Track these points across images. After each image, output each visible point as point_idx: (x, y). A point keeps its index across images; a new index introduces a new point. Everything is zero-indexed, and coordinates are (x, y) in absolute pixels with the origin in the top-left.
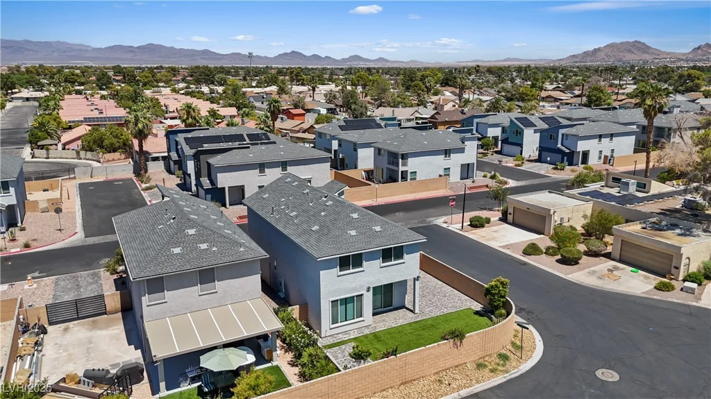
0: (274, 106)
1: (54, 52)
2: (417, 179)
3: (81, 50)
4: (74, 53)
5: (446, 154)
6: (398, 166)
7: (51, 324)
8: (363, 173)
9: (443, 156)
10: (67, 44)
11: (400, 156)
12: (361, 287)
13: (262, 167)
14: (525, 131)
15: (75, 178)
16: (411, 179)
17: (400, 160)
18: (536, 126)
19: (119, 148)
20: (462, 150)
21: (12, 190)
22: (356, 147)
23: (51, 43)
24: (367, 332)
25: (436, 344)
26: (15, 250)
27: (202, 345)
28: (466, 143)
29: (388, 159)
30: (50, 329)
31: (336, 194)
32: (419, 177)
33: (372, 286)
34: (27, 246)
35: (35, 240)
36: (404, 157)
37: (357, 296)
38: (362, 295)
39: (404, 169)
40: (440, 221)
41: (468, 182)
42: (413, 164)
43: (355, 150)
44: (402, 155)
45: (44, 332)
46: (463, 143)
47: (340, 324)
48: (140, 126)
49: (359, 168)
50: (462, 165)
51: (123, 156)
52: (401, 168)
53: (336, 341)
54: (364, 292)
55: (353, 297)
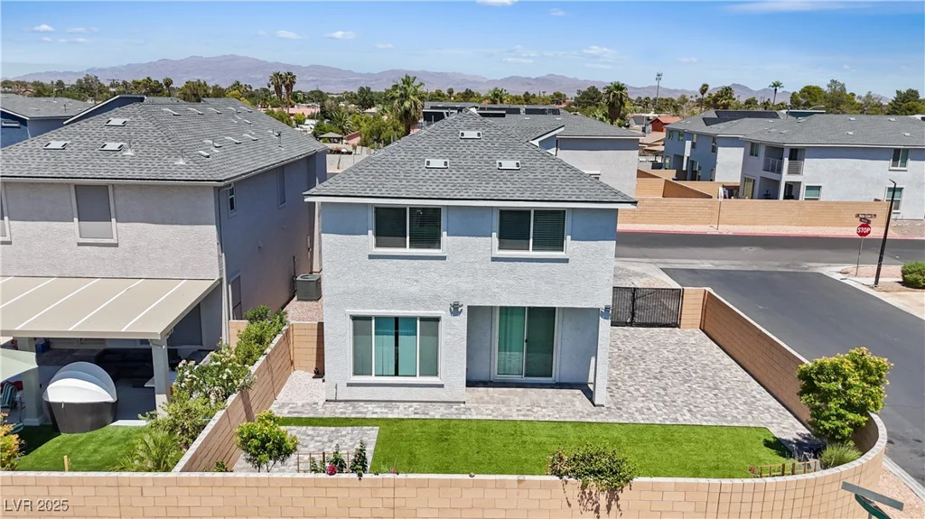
0: (615, 95)
2: (821, 201)
3: (475, 82)
5: (896, 159)
6: (780, 171)
8: (721, 189)
9: (890, 162)
11: (787, 153)
12: (436, 298)
16: (807, 198)
17: (786, 161)
22: (715, 143)
24: (437, 413)
25: (514, 477)
29: (766, 162)
31: (536, 142)
32: (825, 196)
33: (466, 304)
36: (796, 154)
37: (423, 319)
38: (437, 320)
40: (833, 271)
42: (812, 171)
43: (714, 150)
44: (793, 150)
47: (374, 379)
48: (407, 104)
49: (717, 180)
52: (786, 177)
53: (350, 412)
54: (443, 312)
55: (414, 319)
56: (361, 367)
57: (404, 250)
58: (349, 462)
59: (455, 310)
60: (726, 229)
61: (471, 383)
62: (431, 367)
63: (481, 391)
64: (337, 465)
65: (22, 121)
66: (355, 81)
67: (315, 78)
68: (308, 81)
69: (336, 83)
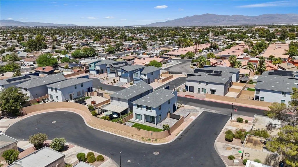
5: (283, 94)
9: (281, 94)
15: (182, 75)
16: (261, 100)
24: (141, 124)
39: (258, 95)
44: (257, 89)
47: (137, 119)
53: (134, 122)
57: (139, 108)
59: (143, 114)
60: (237, 104)
62: (142, 119)
65: (128, 72)
66: (249, 20)
67: (234, 19)
68: (231, 21)
69: (241, 21)
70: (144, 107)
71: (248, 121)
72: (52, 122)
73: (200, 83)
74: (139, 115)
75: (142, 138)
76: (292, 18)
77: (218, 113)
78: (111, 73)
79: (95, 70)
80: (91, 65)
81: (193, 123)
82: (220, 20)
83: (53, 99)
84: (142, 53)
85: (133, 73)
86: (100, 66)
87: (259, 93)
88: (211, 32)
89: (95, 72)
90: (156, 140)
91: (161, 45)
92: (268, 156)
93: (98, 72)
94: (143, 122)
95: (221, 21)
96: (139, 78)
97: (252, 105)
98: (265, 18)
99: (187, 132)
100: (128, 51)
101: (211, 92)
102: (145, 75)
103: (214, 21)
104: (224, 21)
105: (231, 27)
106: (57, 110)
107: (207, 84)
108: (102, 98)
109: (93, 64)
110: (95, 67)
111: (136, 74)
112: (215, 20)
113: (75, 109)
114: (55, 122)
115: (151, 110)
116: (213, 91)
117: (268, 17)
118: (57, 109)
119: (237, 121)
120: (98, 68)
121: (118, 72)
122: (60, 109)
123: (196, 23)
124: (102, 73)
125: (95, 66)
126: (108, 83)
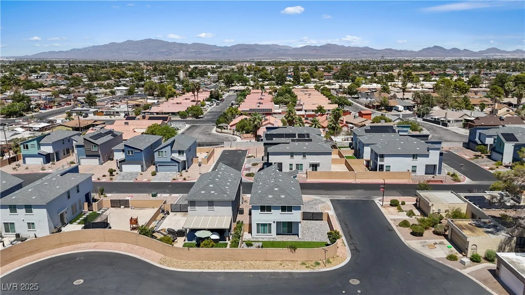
1: (270, 51)
2: (391, 171)
4: (281, 52)
5: (414, 157)
6: (377, 161)
7: (172, 212)
8: (365, 162)
9: (412, 158)
10: (278, 46)
12: (271, 220)
13: (292, 154)
14: (506, 144)
15: (223, 147)
16: (386, 170)
17: (379, 158)
18: (518, 141)
19: (251, 131)
20: (427, 156)
21: (185, 154)
22: (363, 145)
23: (269, 45)
24: (271, 240)
26: (180, 180)
27: (199, 227)
28: (430, 151)
29: (375, 156)
30: (171, 213)
33: (276, 221)
34: (185, 179)
35: (189, 177)
36: (382, 156)
37: (269, 224)
39: (382, 163)
41: (430, 177)
42: (387, 161)
44: (380, 155)
45: (168, 214)
46: (428, 151)
47: (260, 234)
49: (364, 158)
50: (426, 165)
51: (253, 136)
52: (379, 163)
53: (256, 240)
54: (272, 223)
55: (267, 224)
56: (258, 232)
57: (266, 212)
58: (260, 246)
59: (274, 222)
60: (359, 181)
61: (277, 234)
62: (270, 232)
63: (279, 236)
64: (259, 247)
65: (141, 150)
66: (218, 51)
67: (195, 51)
68: (192, 52)
69: (207, 53)
70: (276, 208)
71: (406, 203)
72: (75, 283)
73: (292, 156)
74: (264, 225)
75: (303, 264)
76: (276, 51)
77: (351, 199)
78: (88, 156)
79: (40, 155)
80: (29, 144)
81: (339, 220)
82: (173, 50)
83: (17, 232)
84: (94, 112)
85: (156, 151)
86: (54, 144)
87: (383, 161)
88: (181, 71)
89: (40, 160)
90: (329, 262)
91: (109, 95)
92: (501, 242)
93: (48, 158)
94: (273, 236)
95: (176, 53)
96: (170, 160)
97: (378, 180)
98: (241, 50)
99: (351, 237)
100: (50, 110)
101: (311, 167)
102: (180, 152)
103: (163, 53)
104: (179, 52)
105: (204, 63)
106: (48, 256)
107: (304, 156)
108: (127, 209)
109: (35, 142)
110: (39, 148)
111: (162, 152)
112: (165, 50)
113: (95, 244)
114: (82, 281)
115: (291, 211)
116: (315, 166)
117: (245, 49)
118: (45, 253)
119: (391, 205)
120: (49, 150)
121: (115, 153)
122: (54, 250)
123: (130, 55)
124: (57, 161)
125: (39, 145)
126: (99, 179)
